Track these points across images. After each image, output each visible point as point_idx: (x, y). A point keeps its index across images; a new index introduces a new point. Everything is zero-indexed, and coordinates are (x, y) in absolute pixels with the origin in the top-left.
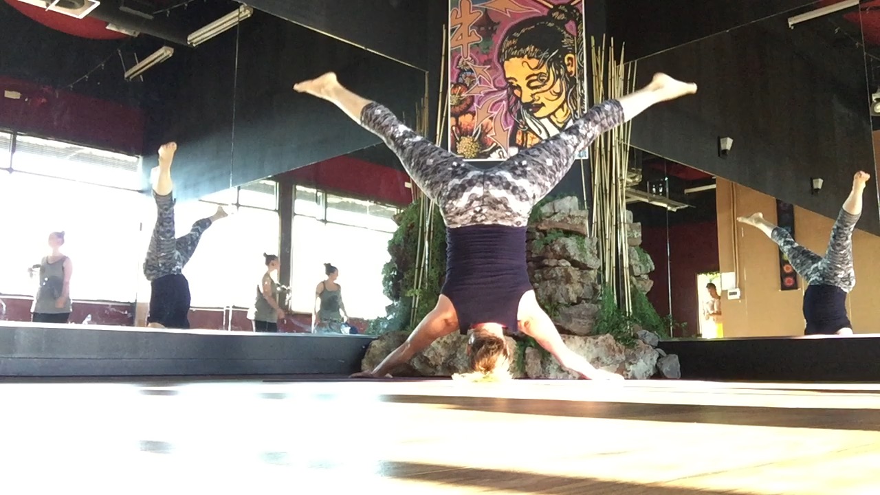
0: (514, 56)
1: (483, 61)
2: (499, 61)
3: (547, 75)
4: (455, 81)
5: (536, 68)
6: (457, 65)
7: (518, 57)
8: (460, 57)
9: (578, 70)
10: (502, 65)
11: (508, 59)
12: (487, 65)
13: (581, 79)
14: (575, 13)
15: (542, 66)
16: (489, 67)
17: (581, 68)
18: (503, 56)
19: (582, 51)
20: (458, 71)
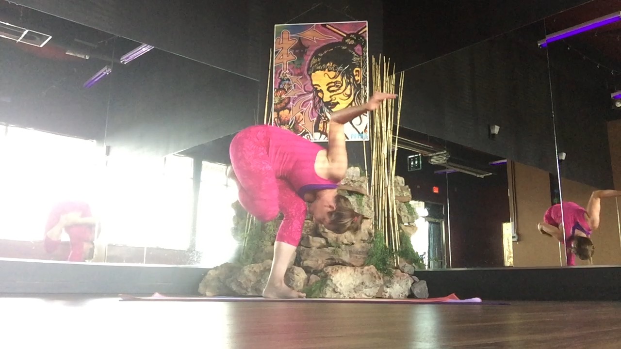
0: (318, 70)
1: (297, 73)
2: (308, 73)
3: (341, 82)
4: (277, 87)
5: (333, 78)
6: (279, 76)
7: (321, 70)
8: (282, 71)
9: (363, 79)
10: (310, 75)
11: (314, 72)
12: (300, 76)
13: (365, 85)
14: (361, 40)
15: (338, 76)
16: (301, 77)
17: (365, 78)
18: (312, 69)
19: (366, 66)
20: (279, 80)
